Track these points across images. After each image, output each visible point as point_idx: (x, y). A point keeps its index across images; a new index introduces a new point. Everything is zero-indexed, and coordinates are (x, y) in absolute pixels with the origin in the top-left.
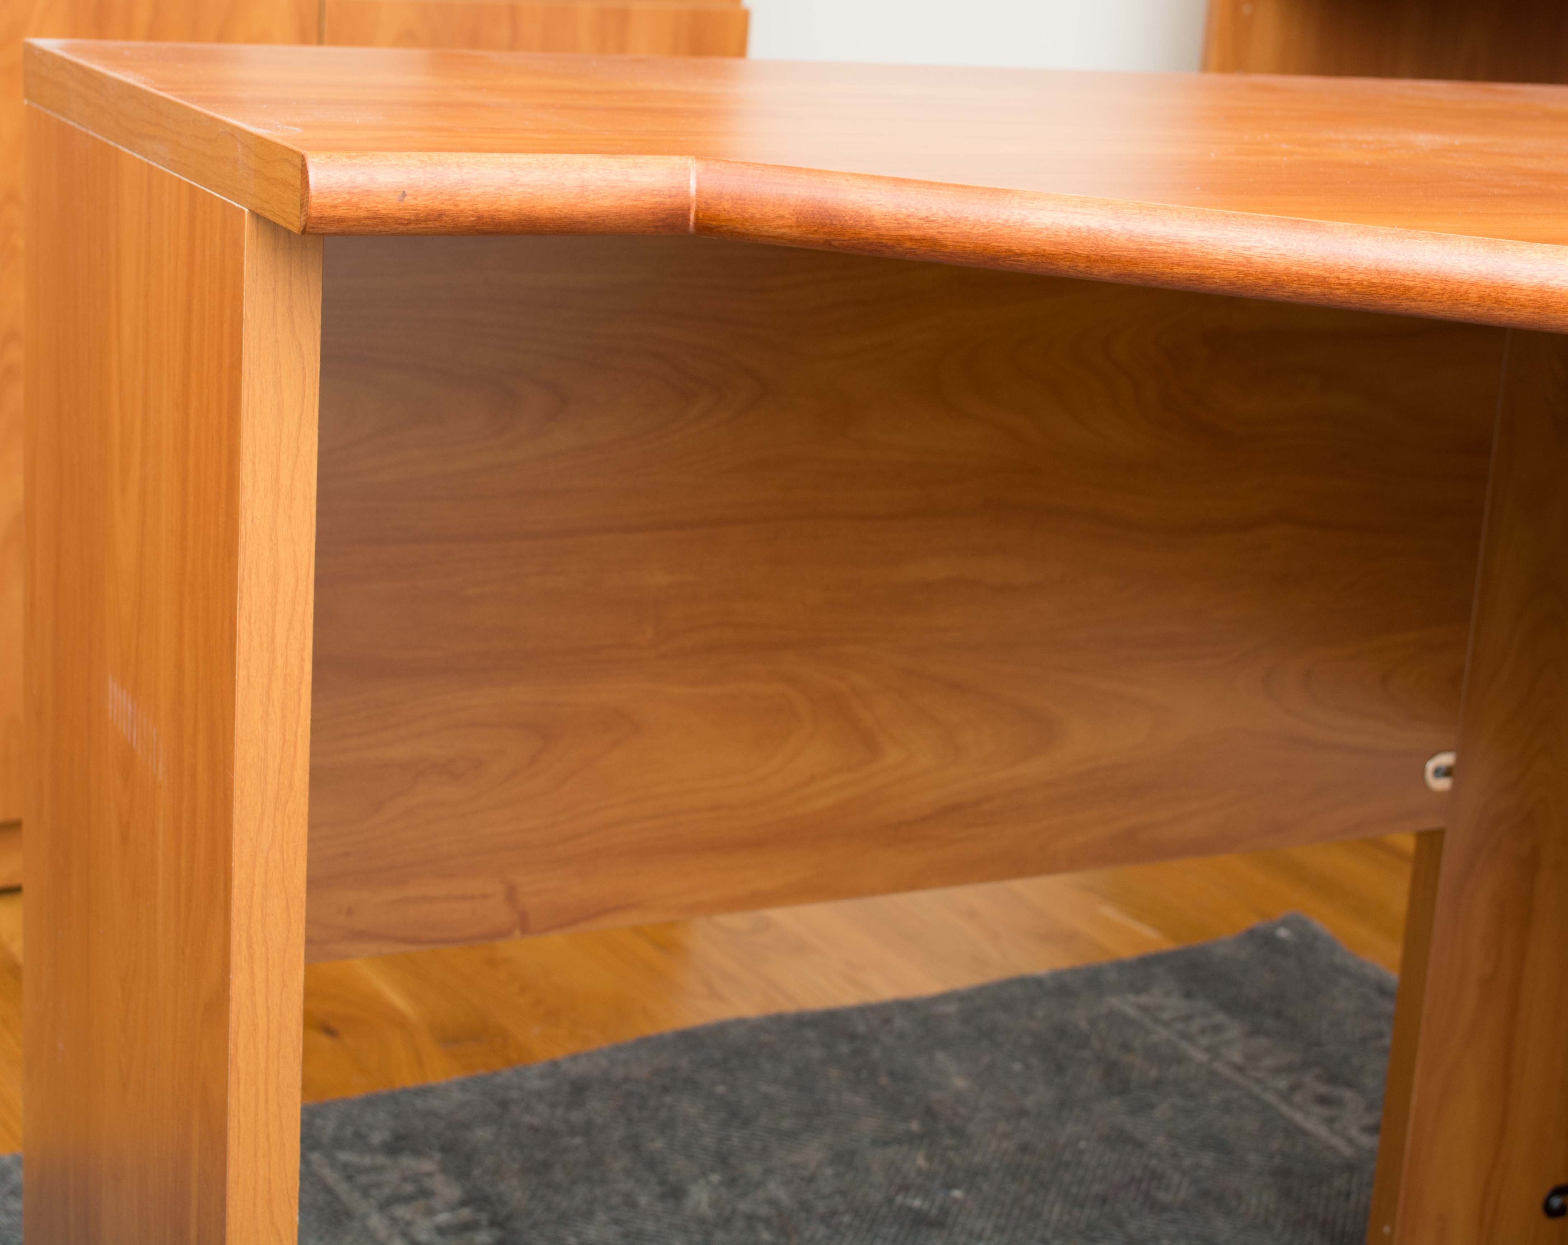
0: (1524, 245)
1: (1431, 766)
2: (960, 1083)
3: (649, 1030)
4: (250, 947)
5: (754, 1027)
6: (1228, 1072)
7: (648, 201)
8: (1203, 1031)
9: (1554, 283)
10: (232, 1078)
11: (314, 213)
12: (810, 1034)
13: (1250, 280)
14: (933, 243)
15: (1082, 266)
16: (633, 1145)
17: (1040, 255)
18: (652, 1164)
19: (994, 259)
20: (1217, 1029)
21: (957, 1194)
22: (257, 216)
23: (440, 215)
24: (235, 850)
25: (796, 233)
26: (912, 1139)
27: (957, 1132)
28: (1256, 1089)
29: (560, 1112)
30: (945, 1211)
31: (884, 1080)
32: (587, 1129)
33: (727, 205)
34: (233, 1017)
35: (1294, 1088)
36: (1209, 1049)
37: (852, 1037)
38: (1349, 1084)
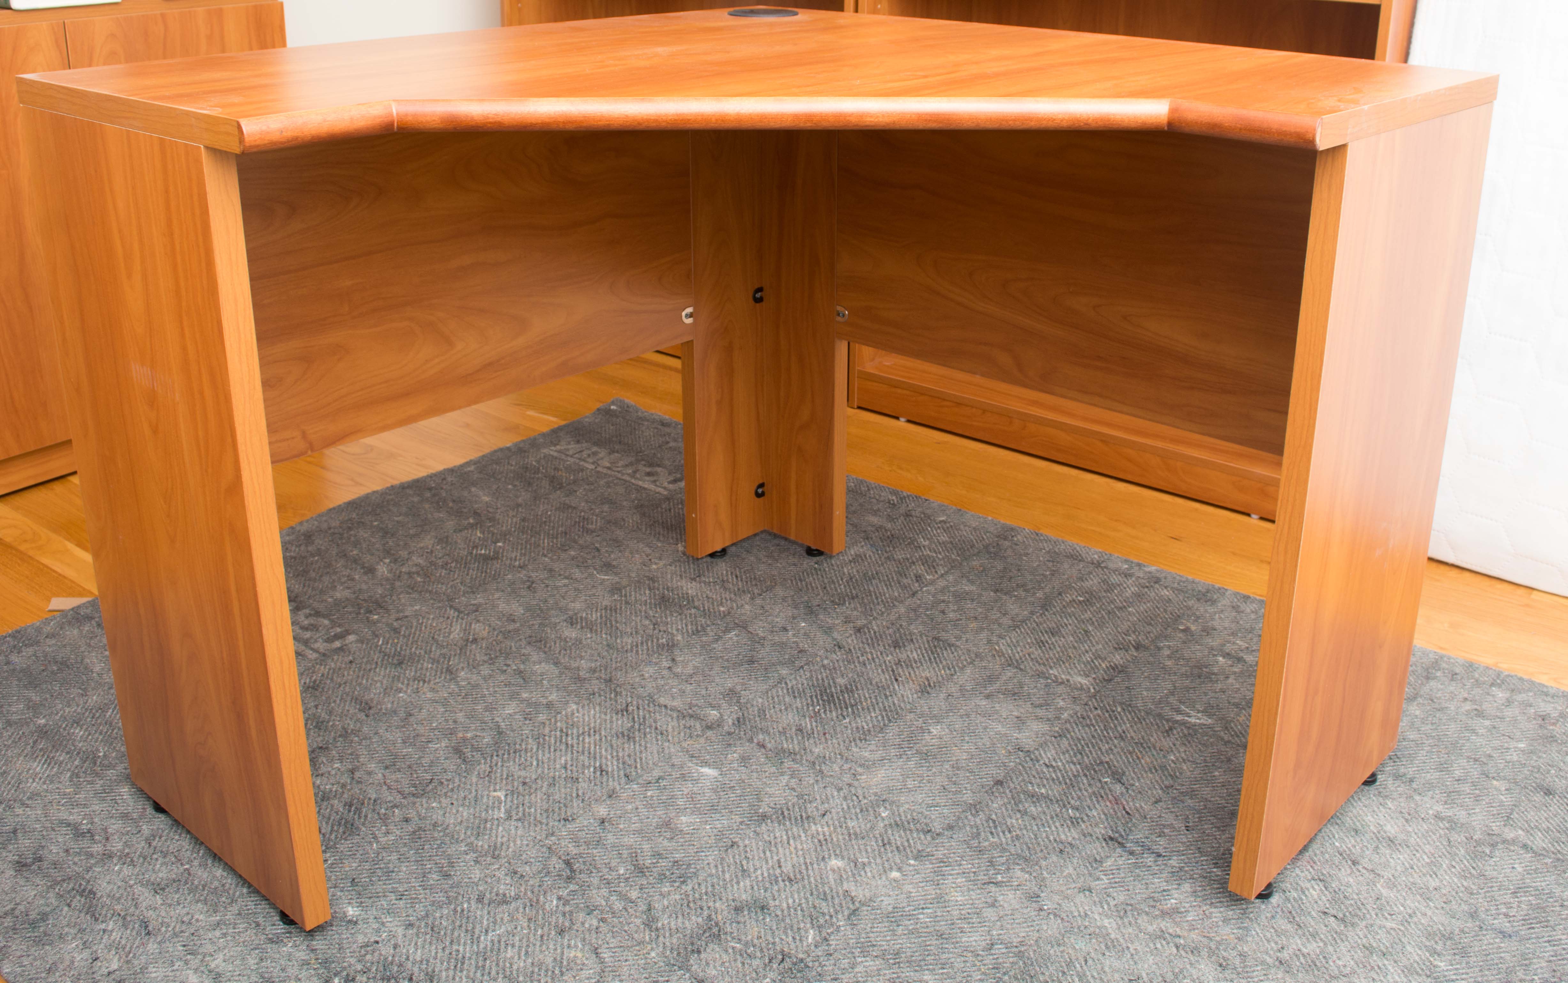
0: (729, 98)
1: (684, 314)
2: (486, 499)
3: (331, 506)
4: (248, 459)
5: (383, 493)
6: (605, 471)
7: (378, 121)
8: (589, 456)
9: (743, 111)
10: (248, 516)
11: (247, 145)
12: (410, 492)
13: (628, 124)
14: (500, 124)
15: (561, 126)
16: (344, 555)
17: (544, 123)
18: (355, 561)
19: (525, 127)
20: (595, 454)
21: (500, 544)
22: (207, 147)
23: (297, 138)
24: (236, 419)
25: (441, 126)
26: (472, 526)
27: (492, 519)
28: (619, 475)
29: (303, 548)
30: (496, 553)
31: (451, 504)
32: (319, 552)
33: (410, 118)
34: (245, 490)
35: (635, 472)
36: (593, 463)
37: (430, 489)
38: (659, 466)
